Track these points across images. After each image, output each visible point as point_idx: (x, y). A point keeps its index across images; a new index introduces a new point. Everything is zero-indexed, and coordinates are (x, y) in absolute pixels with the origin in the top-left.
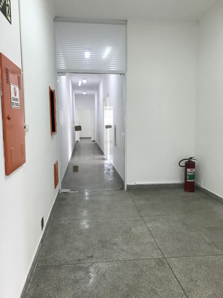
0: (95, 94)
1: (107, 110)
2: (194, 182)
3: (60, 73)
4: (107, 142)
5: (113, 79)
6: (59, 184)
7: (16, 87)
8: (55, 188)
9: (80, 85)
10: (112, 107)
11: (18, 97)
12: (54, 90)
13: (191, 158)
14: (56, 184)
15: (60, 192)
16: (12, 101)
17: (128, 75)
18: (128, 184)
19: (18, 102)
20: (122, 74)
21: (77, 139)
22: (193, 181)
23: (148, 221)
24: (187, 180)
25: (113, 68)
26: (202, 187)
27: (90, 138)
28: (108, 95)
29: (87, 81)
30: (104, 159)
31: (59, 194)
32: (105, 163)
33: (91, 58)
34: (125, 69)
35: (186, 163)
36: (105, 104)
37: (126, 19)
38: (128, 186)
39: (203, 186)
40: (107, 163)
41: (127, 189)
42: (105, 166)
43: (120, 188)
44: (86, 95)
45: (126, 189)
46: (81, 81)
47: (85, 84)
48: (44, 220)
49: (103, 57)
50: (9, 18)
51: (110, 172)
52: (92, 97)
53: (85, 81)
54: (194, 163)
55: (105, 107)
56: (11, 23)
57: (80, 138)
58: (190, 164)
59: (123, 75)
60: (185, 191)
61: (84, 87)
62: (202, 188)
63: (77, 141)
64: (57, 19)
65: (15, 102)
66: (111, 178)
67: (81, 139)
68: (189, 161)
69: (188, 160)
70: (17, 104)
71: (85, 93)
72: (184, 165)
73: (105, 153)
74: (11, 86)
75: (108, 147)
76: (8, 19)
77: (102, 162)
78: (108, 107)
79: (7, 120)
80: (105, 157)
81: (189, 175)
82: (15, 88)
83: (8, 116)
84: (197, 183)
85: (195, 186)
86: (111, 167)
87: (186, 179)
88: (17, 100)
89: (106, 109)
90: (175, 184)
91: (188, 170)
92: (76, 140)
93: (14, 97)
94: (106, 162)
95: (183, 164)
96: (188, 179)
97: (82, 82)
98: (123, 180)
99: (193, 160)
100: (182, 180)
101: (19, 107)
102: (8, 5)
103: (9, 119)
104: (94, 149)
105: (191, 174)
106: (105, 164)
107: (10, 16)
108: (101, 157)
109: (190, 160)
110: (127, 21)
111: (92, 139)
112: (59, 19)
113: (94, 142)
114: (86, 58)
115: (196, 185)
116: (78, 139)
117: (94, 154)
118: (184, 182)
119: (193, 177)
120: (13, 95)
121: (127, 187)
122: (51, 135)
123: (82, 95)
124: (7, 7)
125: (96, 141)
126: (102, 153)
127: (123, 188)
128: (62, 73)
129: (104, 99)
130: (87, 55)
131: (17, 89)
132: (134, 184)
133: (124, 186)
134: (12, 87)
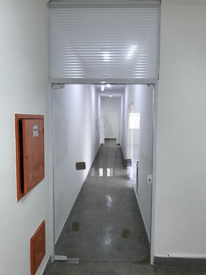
0: (121, 97)
3: (56, 83)
15: (52, 261)
18: (156, 255)
20: (151, 85)
21: (102, 141)
27: (115, 139)
28: (132, 104)
34: (155, 76)
38: (156, 258)
41: (154, 263)
45: (152, 262)
49: (128, 55)
57: (105, 140)
64: (52, 3)
92: (101, 143)
98: (149, 241)
111: (117, 142)
113: (119, 146)
121: (154, 261)
125: (121, 145)
127: (147, 260)
128: (59, 84)
132: (166, 256)
133: (149, 256)
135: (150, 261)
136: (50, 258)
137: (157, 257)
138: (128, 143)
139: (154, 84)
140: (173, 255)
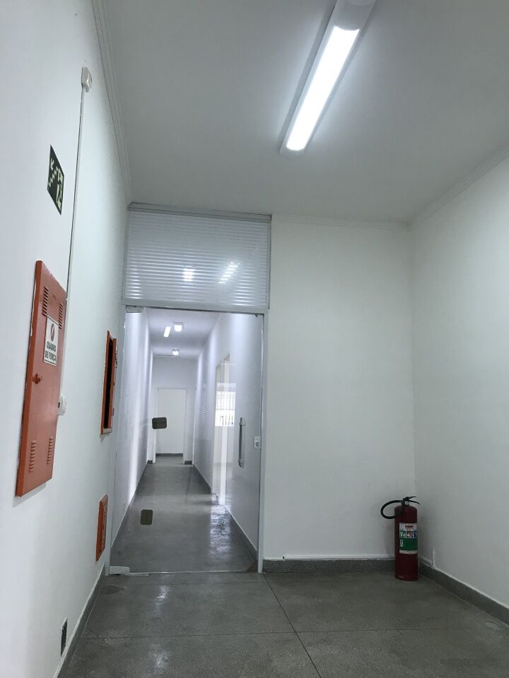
0: (198, 355)
1: (223, 393)
2: (416, 555)
3: (132, 306)
4: (219, 465)
5: (240, 325)
6: (106, 553)
7: (55, 324)
8: (97, 559)
9: (166, 335)
10: (234, 385)
11: (55, 342)
12: (115, 340)
13: (407, 499)
14: (100, 549)
15: (107, 574)
16: (46, 349)
17: (271, 316)
18: (266, 558)
19: (55, 353)
20: (259, 315)
21: (150, 456)
22: (414, 552)
23: (310, 644)
24: (401, 552)
25: (241, 302)
26: (435, 567)
27: (181, 455)
28: (227, 358)
29: (183, 328)
30: (210, 503)
31: (103, 576)
32: (212, 512)
33: (196, 281)
34: (265, 304)
35: (397, 510)
36: (220, 377)
37: (269, 213)
38: (266, 562)
39: (437, 565)
40: (217, 512)
41: (263, 570)
42: (213, 517)
43: (247, 569)
44: (177, 358)
45: (260, 570)
46: (171, 327)
47: (178, 332)
48: (67, 630)
49: (221, 279)
50: (59, 203)
51: (224, 533)
52: (194, 361)
53: (178, 328)
54: (414, 511)
55: (219, 385)
56: (60, 212)
57: (158, 455)
58: (404, 513)
59: (262, 316)
60: (397, 577)
61: (175, 340)
62: (435, 571)
63: (150, 462)
64: (134, 205)
65: (50, 351)
66: (225, 545)
67: (159, 458)
68: (403, 504)
69: (400, 504)
70: (52, 356)
71: (176, 353)
72: (392, 514)
73: (213, 491)
74: (49, 320)
75: (221, 478)
76: (57, 205)
77: (205, 509)
78: (226, 385)
79: (33, 383)
80: (213, 499)
81: (405, 540)
82: (53, 325)
83: (37, 375)
84: (422, 560)
85: (419, 565)
86: (226, 521)
87: (397, 547)
88: (52, 347)
89: (222, 389)
90: (374, 561)
91: (403, 527)
92: (148, 459)
93: (50, 341)
94: (214, 509)
95: (390, 511)
96: (403, 549)
97: (173, 328)
98: (256, 548)
99: (412, 504)
100: (388, 552)
101: (55, 362)
102: (60, 183)
103: (37, 380)
104: (189, 480)
105: (409, 535)
106: (213, 514)
107: (61, 202)
108: (204, 498)
109: (406, 502)
110: (271, 216)
111: (186, 458)
112: (139, 206)
113: (189, 465)
114: (184, 280)
115: (421, 564)
116: (152, 455)
117: (188, 491)
118: (393, 555)
119: (413, 543)
120: (48, 339)
121: (263, 564)
122: (102, 433)
123: (169, 358)
124: (58, 186)
125: (193, 463)
126: (206, 489)
127: (253, 568)
128: (135, 307)
129: (218, 367)
130: (189, 275)
131: (56, 327)
132: (281, 559)
133: (256, 562)
134: (50, 323)
135: (257, 570)
136: (104, 568)
137: (268, 561)
138: (215, 460)
139: (263, 314)
140: (290, 556)
